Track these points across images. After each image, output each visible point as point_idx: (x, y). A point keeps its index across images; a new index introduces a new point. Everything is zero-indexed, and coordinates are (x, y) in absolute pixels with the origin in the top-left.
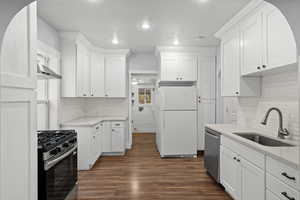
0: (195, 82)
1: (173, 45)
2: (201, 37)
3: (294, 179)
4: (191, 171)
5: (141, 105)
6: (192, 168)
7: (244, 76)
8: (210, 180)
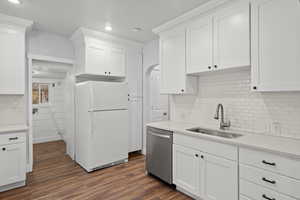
0: (124, 78)
1: (104, 32)
2: (138, 29)
3: (273, 164)
4: (132, 179)
5: (36, 106)
6: (132, 175)
7: (189, 75)
8: (157, 184)
